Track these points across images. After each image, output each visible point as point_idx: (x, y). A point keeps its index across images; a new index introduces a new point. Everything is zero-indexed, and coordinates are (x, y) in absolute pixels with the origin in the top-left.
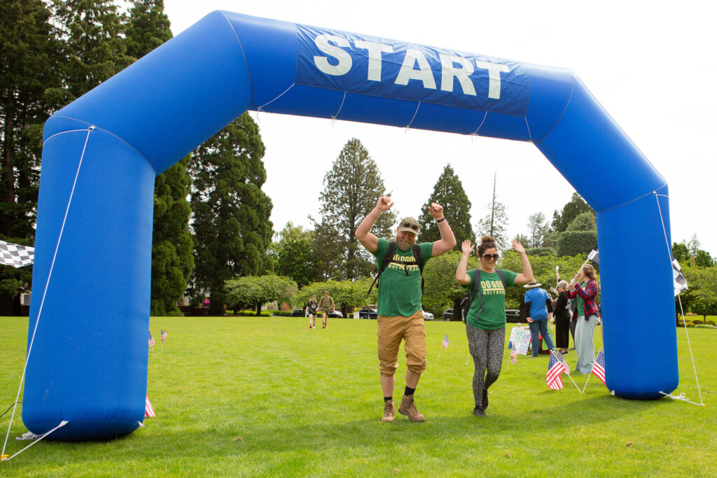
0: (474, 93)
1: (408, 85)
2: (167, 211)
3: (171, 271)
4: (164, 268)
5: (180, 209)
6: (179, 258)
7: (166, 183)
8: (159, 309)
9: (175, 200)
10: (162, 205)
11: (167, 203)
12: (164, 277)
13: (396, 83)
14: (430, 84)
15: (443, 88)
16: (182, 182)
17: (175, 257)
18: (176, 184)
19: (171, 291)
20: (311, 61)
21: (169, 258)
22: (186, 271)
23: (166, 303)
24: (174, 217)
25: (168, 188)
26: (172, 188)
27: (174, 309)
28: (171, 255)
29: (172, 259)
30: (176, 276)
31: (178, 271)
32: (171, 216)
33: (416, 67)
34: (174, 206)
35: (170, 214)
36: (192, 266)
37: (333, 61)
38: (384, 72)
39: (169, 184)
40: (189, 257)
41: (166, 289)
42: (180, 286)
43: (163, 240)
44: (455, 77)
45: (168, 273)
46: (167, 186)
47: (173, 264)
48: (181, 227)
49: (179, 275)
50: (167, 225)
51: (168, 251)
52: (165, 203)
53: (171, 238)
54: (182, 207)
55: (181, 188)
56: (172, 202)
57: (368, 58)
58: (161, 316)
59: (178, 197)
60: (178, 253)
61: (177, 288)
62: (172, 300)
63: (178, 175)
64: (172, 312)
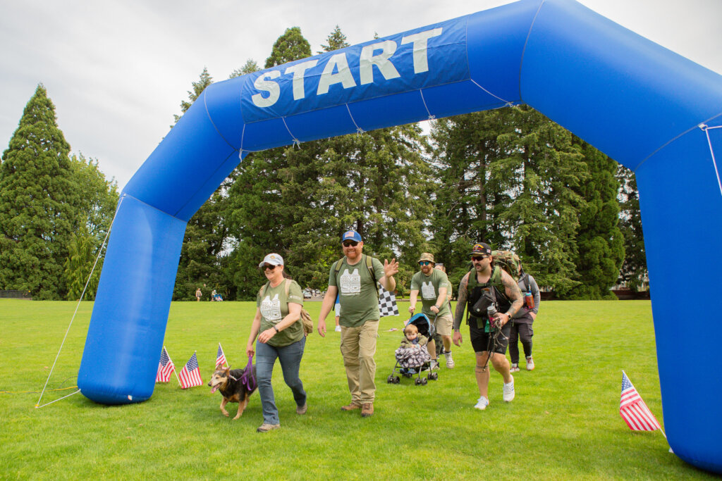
0: (397, 75)
1: (329, 91)
2: (598, 212)
3: (604, 262)
4: (598, 259)
5: (609, 209)
6: (611, 250)
7: (596, 189)
8: (595, 294)
9: (605, 201)
10: (593, 207)
11: (597, 205)
12: (598, 267)
13: (318, 94)
14: (349, 83)
15: (363, 82)
16: (611, 186)
17: (607, 249)
18: (605, 189)
19: (605, 278)
20: (250, 102)
21: (601, 251)
22: (618, 261)
23: (600, 289)
24: (604, 216)
25: (598, 193)
26: (602, 193)
27: (608, 293)
28: (603, 248)
29: (604, 252)
30: (609, 266)
31: (610, 262)
32: (602, 216)
33: (335, 71)
34: (604, 208)
35: (601, 214)
36: (623, 255)
37: (266, 95)
38: (306, 88)
39: (599, 190)
40: (620, 248)
41: (600, 277)
42: (612, 274)
43: (596, 236)
44: (374, 66)
45: (601, 264)
46: (597, 191)
47: (605, 256)
48: (611, 224)
49: (611, 265)
50: (598, 224)
51: (600, 245)
52: (595, 206)
53: (603, 235)
54: (611, 208)
55: (610, 191)
56: (602, 204)
57: (292, 81)
58: (597, 299)
59: (607, 199)
60: (610, 245)
61: (610, 275)
62: (606, 286)
63: (606, 181)
64: (607, 296)
